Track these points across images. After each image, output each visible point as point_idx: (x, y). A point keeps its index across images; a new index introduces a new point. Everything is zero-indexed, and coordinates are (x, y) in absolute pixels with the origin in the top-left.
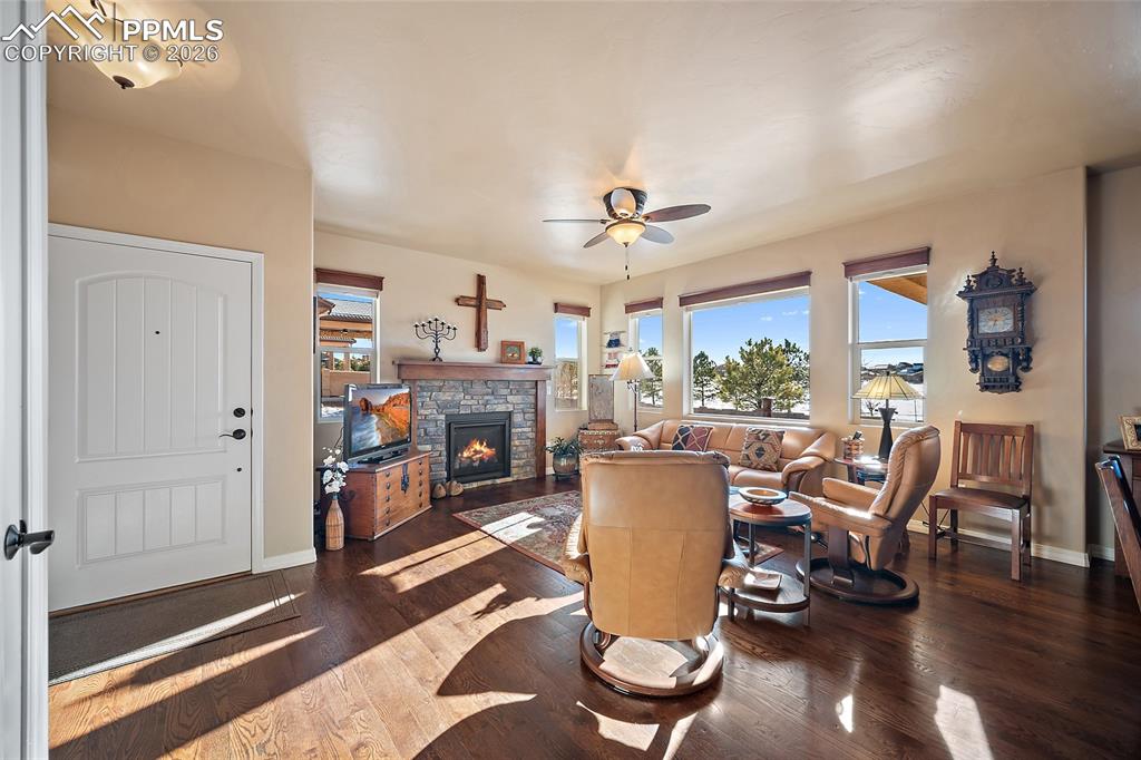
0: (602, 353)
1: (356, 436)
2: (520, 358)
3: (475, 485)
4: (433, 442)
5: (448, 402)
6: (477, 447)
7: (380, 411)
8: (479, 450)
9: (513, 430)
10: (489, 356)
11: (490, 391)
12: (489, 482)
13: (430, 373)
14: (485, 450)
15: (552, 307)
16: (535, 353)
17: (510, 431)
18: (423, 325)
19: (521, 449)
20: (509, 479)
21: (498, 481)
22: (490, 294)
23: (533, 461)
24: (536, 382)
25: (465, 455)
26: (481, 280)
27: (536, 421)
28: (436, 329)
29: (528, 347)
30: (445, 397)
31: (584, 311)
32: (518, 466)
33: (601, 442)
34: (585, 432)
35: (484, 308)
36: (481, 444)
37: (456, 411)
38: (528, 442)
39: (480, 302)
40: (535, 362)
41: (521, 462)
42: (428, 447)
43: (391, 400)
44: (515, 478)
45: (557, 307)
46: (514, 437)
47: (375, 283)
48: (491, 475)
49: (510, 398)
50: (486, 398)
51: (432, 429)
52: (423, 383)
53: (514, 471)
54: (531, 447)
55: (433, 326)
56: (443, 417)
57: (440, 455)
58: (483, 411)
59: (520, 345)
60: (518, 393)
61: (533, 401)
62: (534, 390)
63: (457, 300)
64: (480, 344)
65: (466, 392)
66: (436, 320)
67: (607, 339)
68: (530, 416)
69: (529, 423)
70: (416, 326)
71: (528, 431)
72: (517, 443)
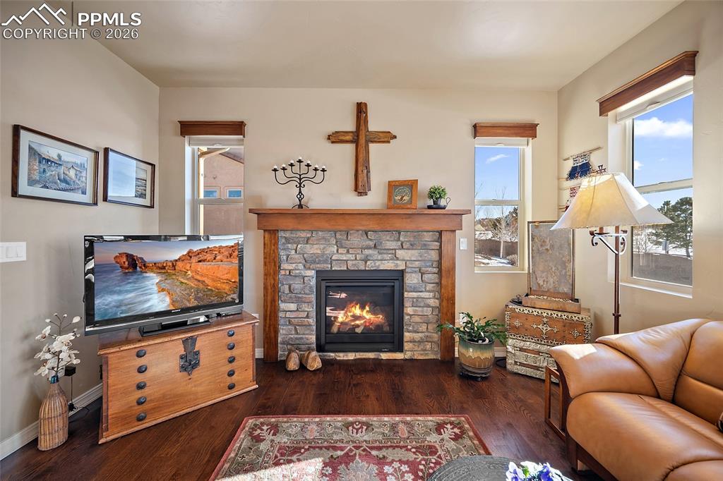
0: (560, 189)
2: (411, 201)
3: (351, 356)
4: (299, 301)
5: (317, 256)
6: (356, 311)
7: (166, 268)
8: (359, 316)
9: (406, 294)
10: (374, 200)
11: (372, 244)
12: (371, 355)
13: (290, 223)
14: (368, 316)
15: (468, 130)
16: (436, 194)
17: (402, 295)
18: (284, 169)
19: (417, 319)
20: (399, 356)
21: (384, 356)
22: (374, 125)
23: (436, 337)
24: (440, 233)
25: (340, 318)
26: (361, 109)
27: (440, 284)
28: (301, 174)
29: (425, 185)
30: (313, 249)
31: (528, 130)
32: (413, 341)
33: (545, 329)
34: (518, 308)
36: (362, 308)
37: (328, 267)
38: (428, 311)
40: (436, 206)
41: (417, 336)
42: (293, 306)
43: (190, 255)
44: (408, 355)
45: (477, 130)
46: (407, 304)
47: (236, 128)
48: (376, 346)
49: (400, 253)
50: (367, 252)
51: (297, 285)
52: (288, 234)
53: (407, 346)
54: (433, 318)
55: (296, 169)
56: (312, 273)
57: (307, 317)
58: (362, 268)
59: (412, 185)
60: (412, 246)
61: (437, 259)
62: (438, 244)
63: (329, 137)
64: (361, 187)
65: (339, 245)
66: (300, 161)
67: (569, 165)
68: (431, 277)
69: (430, 287)
70: (275, 170)
71: (430, 297)
72: (411, 310)
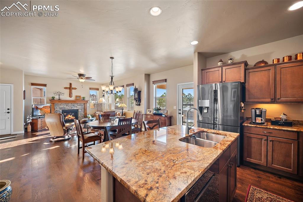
1: (34, 113)
2: (79, 99)
5: (62, 107)
6: (70, 116)
7: (41, 109)
10: (73, 98)
11: (73, 105)
13: (58, 102)
14: (72, 117)
16: (84, 98)
17: (78, 113)
18: (56, 93)
22: (73, 86)
25: (66, 118)
26: (71, 84)
27: (84, 111)
28: (59, 94)
29: (82, 97)
31: (97, 89)
35: (71, 89)
37: (64, 109)
38: (82, 115)
39: (70, 88)
40: (84, 100)
43: (44, 107)
45: (90, 89)
47: (45, 85)
49: (78, 107)
50: (72, 107)
52: (56, 104)
56: (61, 110)
58: (71, 109)
59: (80, 96)
60: (80, 106)
61: (84, 107)
62: (84, 105)
63: (65, 88)
64: (71, 96)
65: (67, 105)
66: (59, 92)
70: (54, 93)
71: (82, 113)
72: (79, 115)
